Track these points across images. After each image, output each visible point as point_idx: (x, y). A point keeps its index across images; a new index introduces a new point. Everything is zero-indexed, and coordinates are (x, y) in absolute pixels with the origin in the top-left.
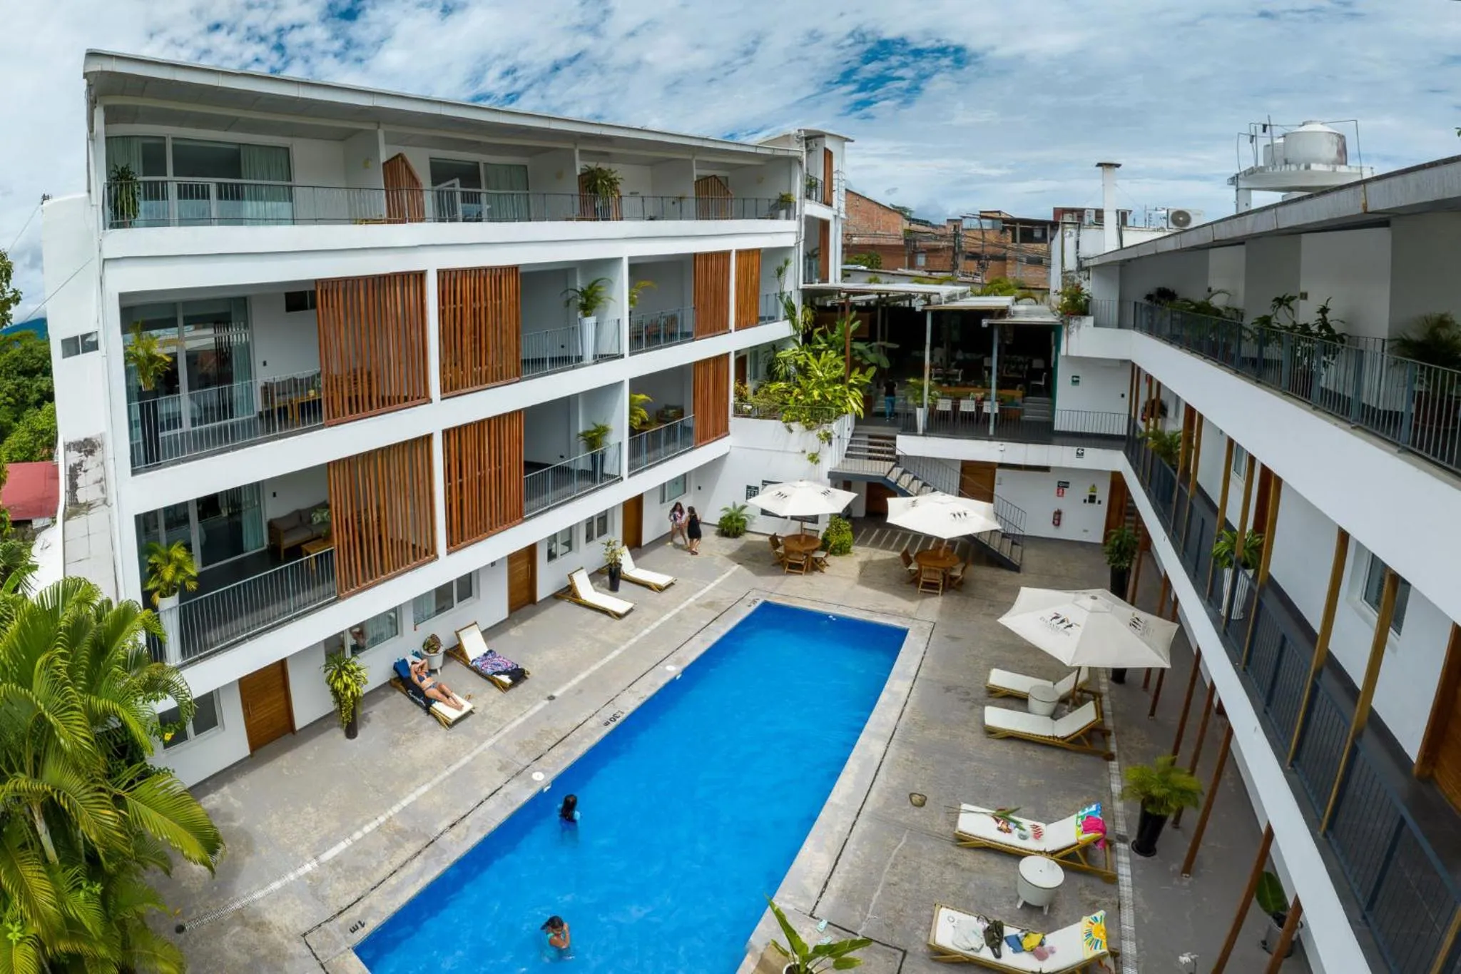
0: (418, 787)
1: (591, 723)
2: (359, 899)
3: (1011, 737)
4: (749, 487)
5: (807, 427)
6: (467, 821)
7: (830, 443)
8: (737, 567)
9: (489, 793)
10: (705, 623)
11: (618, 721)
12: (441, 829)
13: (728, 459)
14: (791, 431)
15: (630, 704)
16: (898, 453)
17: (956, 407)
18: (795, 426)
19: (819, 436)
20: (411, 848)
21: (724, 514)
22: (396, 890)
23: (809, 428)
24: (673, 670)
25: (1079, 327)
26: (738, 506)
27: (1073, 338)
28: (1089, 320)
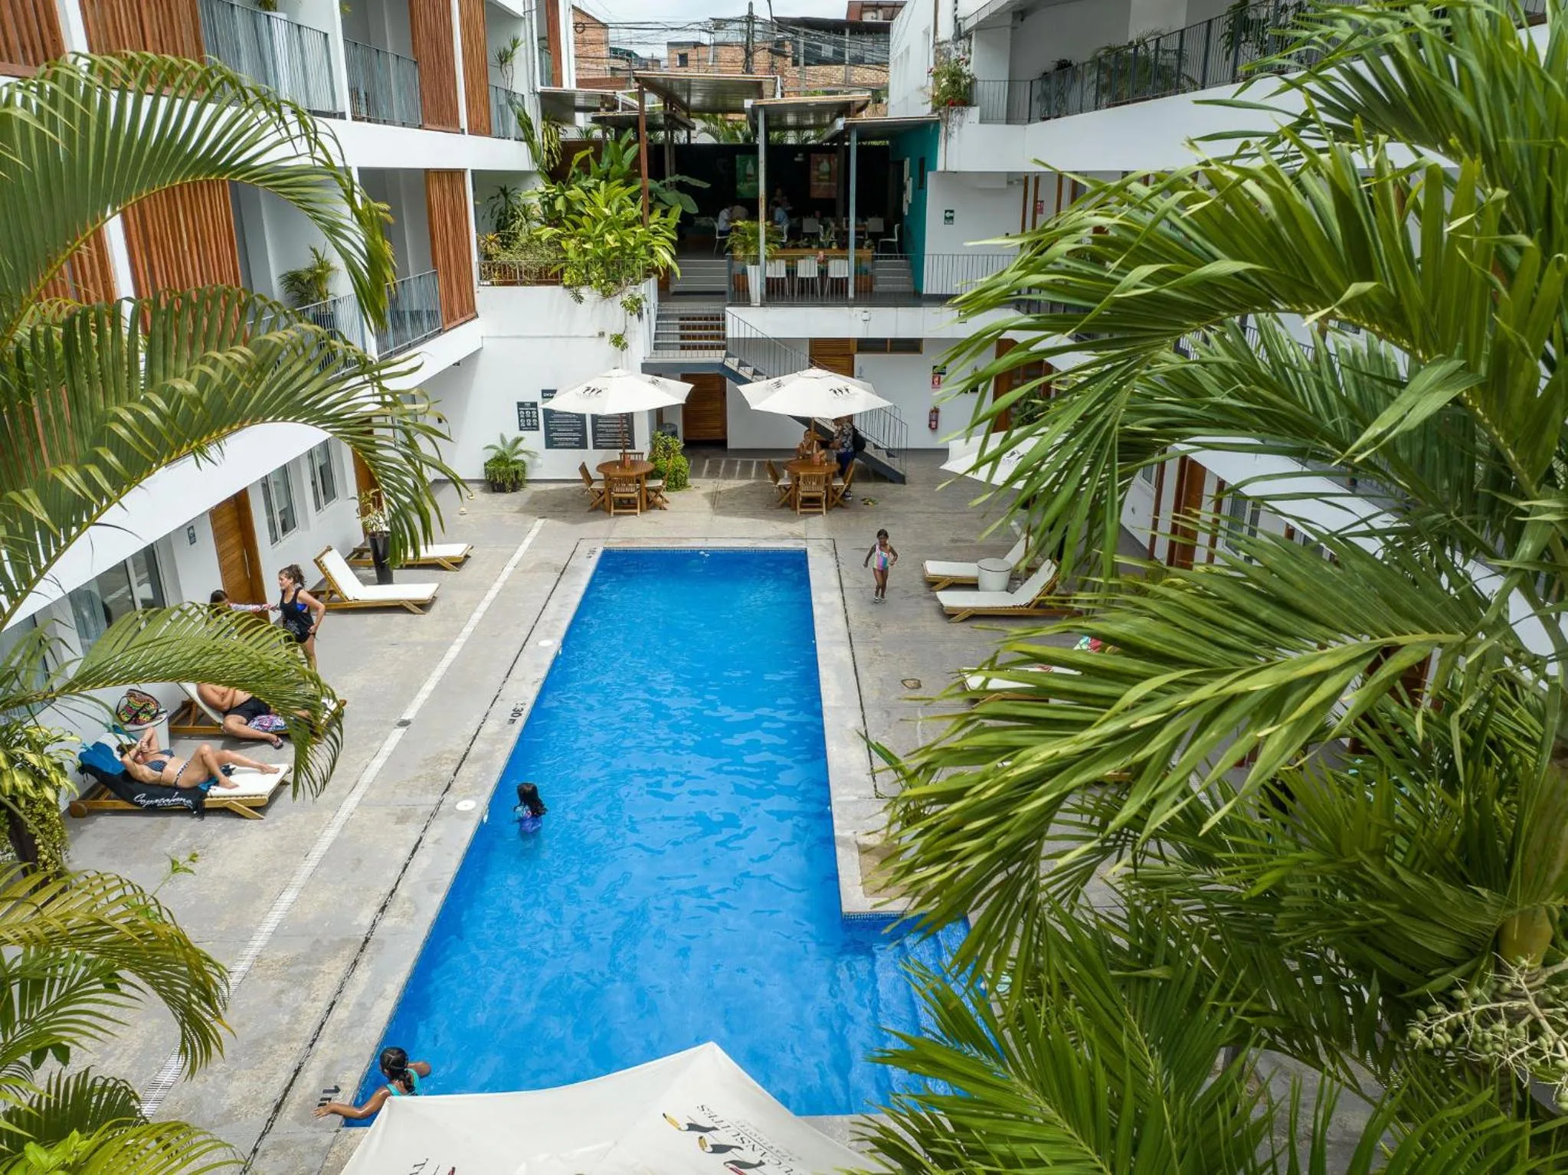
0: (273, 902)
1: (491, 727)
2: (297, 1072)
3: (976, 616)
4: (520, 405)
5: (604, 292)
6: (403, 892)
7: (640, 316)
8: (540, 522)
9: (408, 854)
10: (550, 587)
11: (525, 713)
12: (367, 922)
13: (482, 356)
14: (579, 299)
15: (525, 691)
16: (729, 335)
17: (791, 272)
18: (584, 291)
19: (624, 304)
20: (334, 968)
21: (492, 454)
22: (358, 1021)
23: (606, 295)
24: (549, 645)
25: (960, 125)
26: (509, 440)
27: (953, 142)
28: (974, 113)
